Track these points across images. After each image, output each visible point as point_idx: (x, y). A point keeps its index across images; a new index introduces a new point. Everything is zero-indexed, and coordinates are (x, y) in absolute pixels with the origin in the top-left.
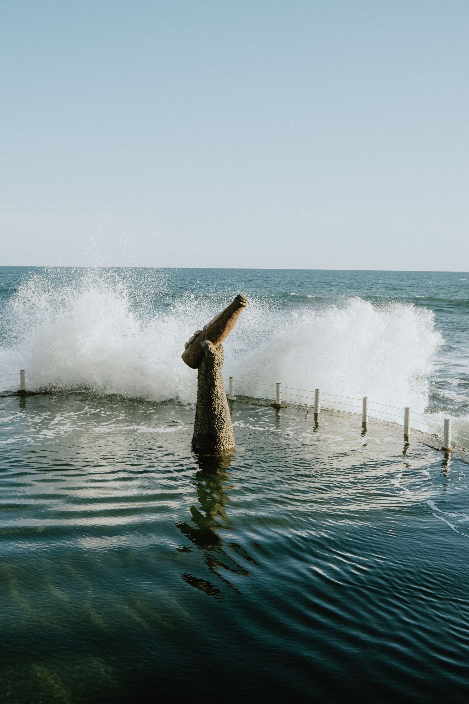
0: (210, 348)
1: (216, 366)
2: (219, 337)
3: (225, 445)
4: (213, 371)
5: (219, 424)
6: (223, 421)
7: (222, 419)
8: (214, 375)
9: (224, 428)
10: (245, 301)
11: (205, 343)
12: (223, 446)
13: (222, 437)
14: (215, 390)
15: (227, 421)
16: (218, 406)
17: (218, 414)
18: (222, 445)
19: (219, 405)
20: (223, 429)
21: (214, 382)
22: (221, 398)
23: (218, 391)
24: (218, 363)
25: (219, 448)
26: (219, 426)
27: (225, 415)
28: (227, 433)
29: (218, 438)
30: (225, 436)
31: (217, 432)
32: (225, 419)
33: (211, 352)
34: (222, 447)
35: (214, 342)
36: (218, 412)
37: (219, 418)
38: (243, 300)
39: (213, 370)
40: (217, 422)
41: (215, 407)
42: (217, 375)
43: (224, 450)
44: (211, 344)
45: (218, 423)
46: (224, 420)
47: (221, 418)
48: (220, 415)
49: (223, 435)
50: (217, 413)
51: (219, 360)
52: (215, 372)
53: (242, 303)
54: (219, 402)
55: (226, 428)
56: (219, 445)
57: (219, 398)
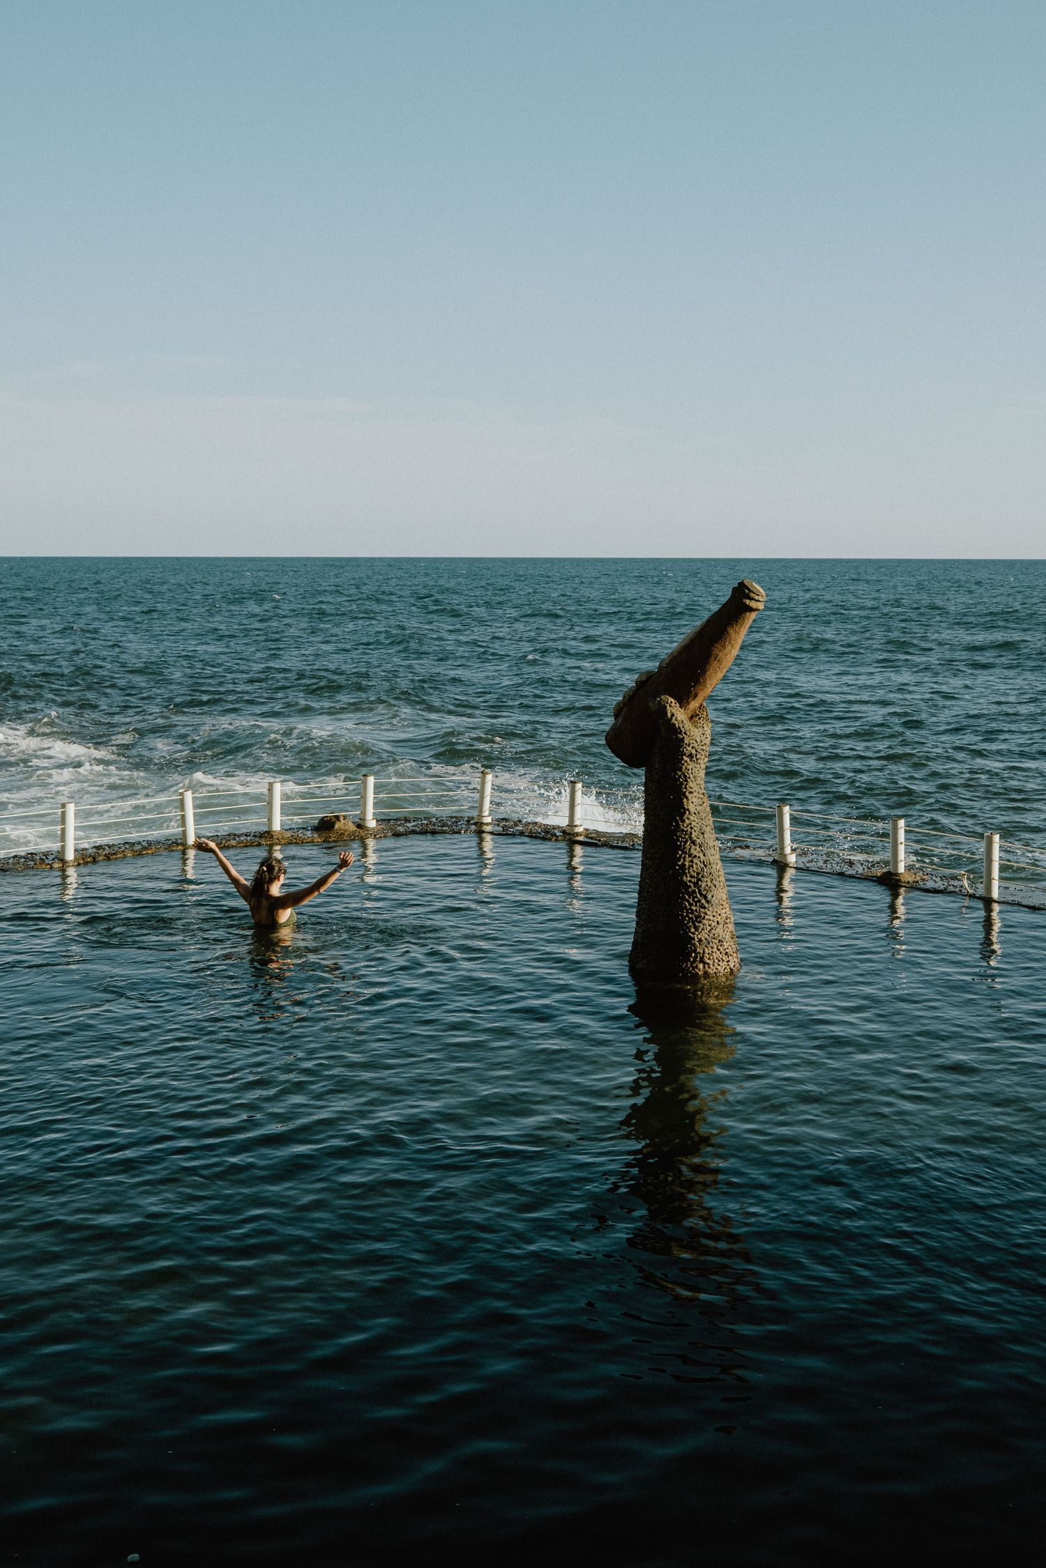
0: (669, 715)
1: (688, 760)
2: (694, 686)
3: (708, 961)
4: (680, 773)
5: (694, 908)
6: (703, 901)
7: (701, 894)
8: (682, 783)
9: (707, 917)
10: (756, 597)
11: (659, 702)
12: (705, 963)
13: (700, 940)
14: (684, 821)
15: (714, 901)
16: (692, 861)
17: (690, 881)
18: (702, 961)
19: (695, 860)
20: (705, 921)
21: (682, 800)
22: (698, 841)
23: (693, 824)
24: (694, 752)
25: (694, 968)
26: (692, 913)
27: (709, 884)
28: (713, 931)
29: (690, 943)
30: (709, 939)
31: (689, 928)
32: (709, 897)
33: (674, 725)
34: (701, 966)
35: (683, 701)
36: (691, 876)
37: (694, 892)
38: (752, 595)
39: (680, 769)
40: (689, 902)
41: (683, 865)
42: (691, 784)
43: (706, 973)
44: (673, 704)
45: (691, 905)
46: (705, 897)
47: (700, 891)
48: (696, 884)
49: (703, 935)
50: (689, 879)
51: (696, 745)
52: (685, 776)
53: (747, 602)
54: (695, 851)
55: (712, 918)
56: (694, 962)
57: (693, 842)
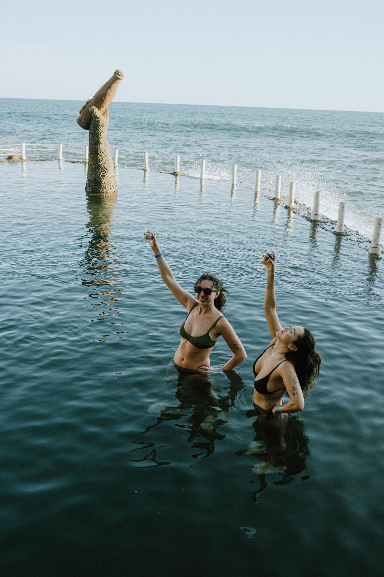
0: (95, 113)
1: (101, 127)
2: (102, 104)
3: (107, 188)
5: (103, 172)
6: (106, 170)
7: (105, 169)
8: (99, 135)
9: (107, 175)
10: (122, 75)
11: (92, 108)
12: (106, 189)
13: (105, 182)
14: (100, 146)
15: (109, 171)
16: (102, 158)
17: (102, 164)
18: (105, 188)
19: (103, 158)
20: (106, 177)
21: (99, 140)
22: (104, 152)
23: (103, 147)
24: (103, 125)
25: (103, 190)
26: (102, 174)
27: (108, 166)
28: (109, 180)
29: (101, 183)
30: (108, 182)
31: (101, 178)
33: (96, 116)
34: (105, 190)
35: (99, 107)
36: (102, 163)
37: (103, 168)
38: (120, 74)
39: (99, 130)
40: (101, 171)
41: (100, 159)
42: (102, 135)
43: (106, 192)
44: (96, 109)
45: (102, 172)
46: (106, 169)
47: (105, 167)
48: (103, 165)
49: (106, 181)
50: (101, 164)
51: (103, 123)
52: (100, 132)
53: (118, 76)
54: (103, 155)
56: (103, 189)
57: (103, 153)
